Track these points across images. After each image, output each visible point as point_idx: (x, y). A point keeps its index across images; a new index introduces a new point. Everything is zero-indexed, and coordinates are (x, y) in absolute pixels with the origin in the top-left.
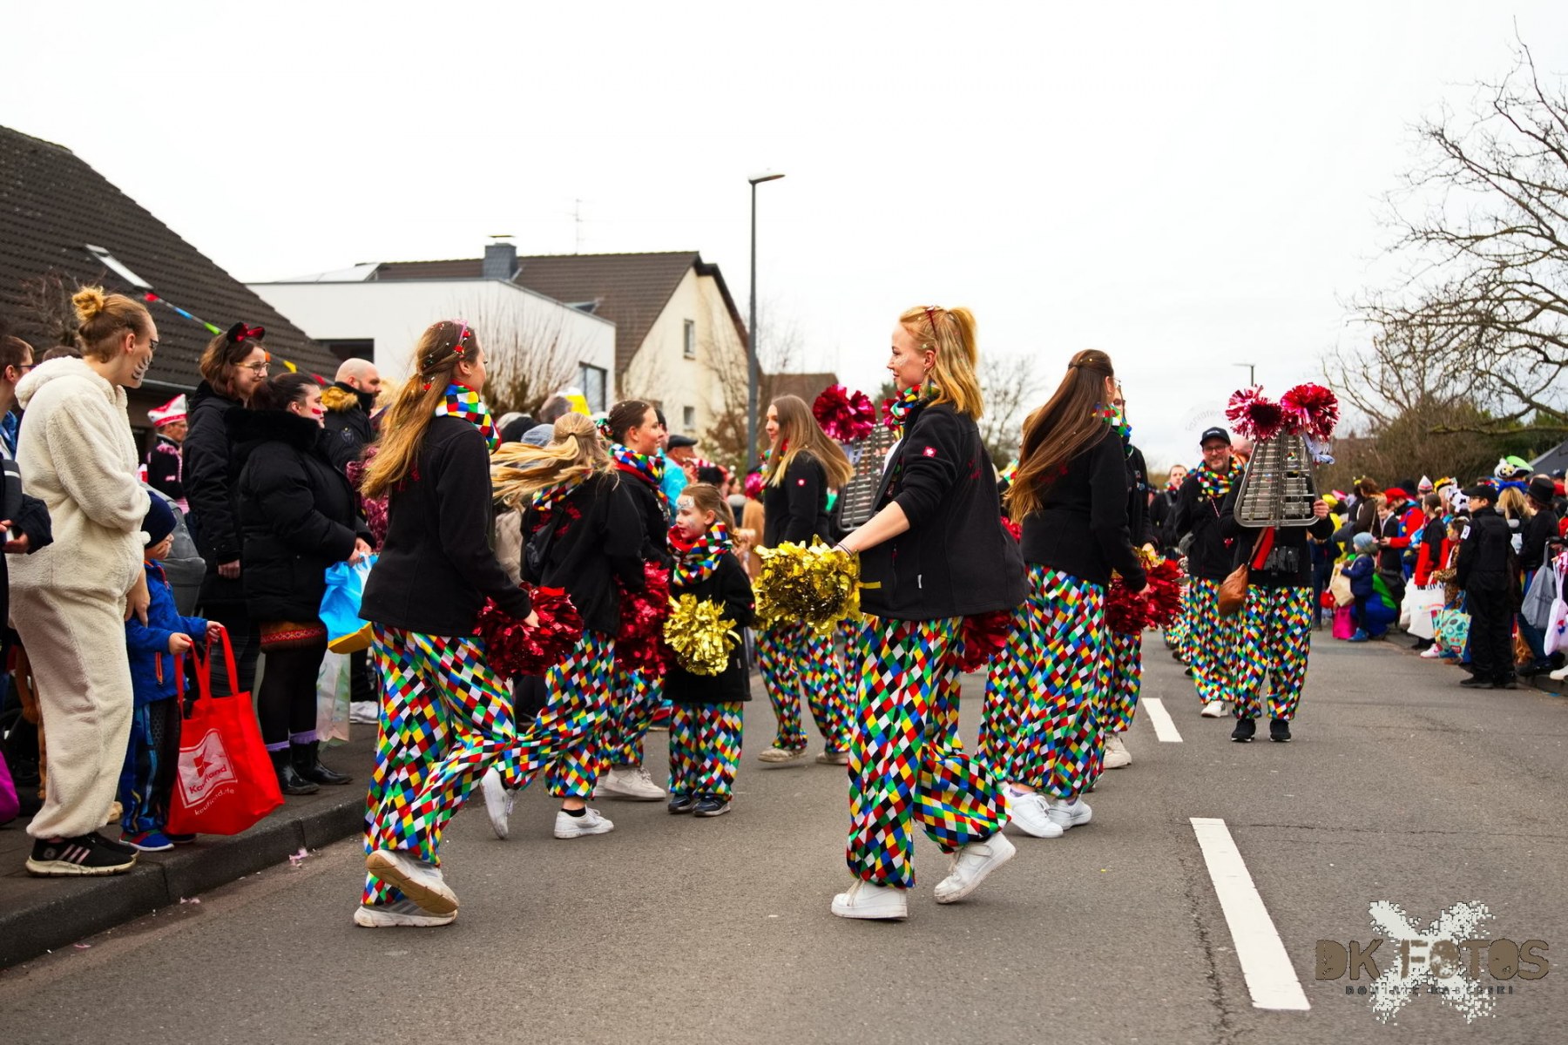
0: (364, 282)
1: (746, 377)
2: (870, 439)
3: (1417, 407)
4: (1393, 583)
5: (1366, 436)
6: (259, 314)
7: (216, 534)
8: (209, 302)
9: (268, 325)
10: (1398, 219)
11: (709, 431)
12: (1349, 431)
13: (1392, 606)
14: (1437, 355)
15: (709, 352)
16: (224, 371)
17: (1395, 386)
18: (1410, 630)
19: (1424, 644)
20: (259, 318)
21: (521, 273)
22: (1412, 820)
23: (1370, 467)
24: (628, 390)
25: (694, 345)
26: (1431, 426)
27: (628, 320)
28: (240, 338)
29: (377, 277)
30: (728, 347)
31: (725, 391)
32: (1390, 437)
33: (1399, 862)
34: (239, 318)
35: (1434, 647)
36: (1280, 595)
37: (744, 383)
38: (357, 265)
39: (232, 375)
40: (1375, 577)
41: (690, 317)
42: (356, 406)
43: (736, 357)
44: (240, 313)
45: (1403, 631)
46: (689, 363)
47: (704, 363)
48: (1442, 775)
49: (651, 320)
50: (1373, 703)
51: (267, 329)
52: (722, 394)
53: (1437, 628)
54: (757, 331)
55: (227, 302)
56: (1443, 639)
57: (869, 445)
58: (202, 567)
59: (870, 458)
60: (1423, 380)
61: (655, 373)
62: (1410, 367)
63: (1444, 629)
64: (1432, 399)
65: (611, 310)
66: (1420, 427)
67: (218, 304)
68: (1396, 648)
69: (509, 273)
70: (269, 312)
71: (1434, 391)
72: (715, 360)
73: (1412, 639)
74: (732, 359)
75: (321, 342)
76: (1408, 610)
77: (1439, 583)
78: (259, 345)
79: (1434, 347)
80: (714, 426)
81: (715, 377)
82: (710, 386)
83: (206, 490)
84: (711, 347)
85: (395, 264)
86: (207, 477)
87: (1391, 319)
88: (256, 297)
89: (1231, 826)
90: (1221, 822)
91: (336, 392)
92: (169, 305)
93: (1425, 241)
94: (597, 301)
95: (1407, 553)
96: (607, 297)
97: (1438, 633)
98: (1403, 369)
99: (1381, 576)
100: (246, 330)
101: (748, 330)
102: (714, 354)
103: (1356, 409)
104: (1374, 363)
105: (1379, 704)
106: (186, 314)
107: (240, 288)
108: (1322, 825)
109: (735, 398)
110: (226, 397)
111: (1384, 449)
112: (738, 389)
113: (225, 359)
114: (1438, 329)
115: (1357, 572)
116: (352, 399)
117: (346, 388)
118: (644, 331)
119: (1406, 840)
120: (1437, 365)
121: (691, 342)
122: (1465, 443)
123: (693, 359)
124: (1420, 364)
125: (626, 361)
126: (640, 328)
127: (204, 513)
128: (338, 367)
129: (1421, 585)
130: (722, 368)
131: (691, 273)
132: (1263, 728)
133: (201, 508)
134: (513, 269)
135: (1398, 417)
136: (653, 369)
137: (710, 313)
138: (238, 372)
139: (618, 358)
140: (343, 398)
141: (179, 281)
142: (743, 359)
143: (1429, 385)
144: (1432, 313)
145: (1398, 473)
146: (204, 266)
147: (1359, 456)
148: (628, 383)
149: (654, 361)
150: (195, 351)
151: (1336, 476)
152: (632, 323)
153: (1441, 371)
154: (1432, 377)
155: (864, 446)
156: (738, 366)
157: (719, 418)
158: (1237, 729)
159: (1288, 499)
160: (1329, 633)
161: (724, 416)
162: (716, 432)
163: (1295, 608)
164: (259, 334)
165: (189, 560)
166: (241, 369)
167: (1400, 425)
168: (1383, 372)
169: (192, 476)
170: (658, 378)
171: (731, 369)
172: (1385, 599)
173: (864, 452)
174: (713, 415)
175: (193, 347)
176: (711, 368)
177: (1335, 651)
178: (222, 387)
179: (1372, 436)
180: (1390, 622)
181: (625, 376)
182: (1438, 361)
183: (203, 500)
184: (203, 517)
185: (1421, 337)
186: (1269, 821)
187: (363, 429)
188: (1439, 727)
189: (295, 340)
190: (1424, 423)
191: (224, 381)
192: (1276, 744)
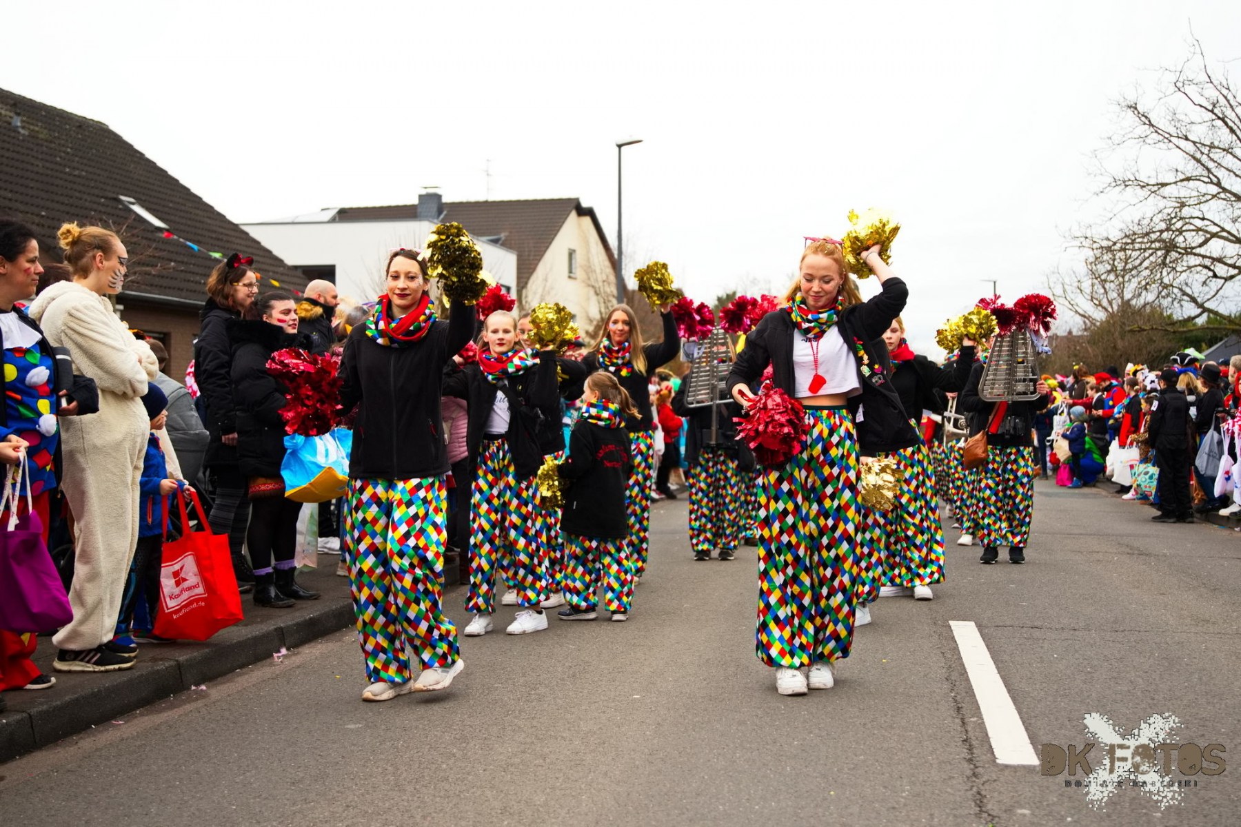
0: (329, 222)
1: (615, 292)
2: (710, 338)
3: (1118, 312)
4: (1101, 443)
5: (1080, 333)
6: (249, 247)
7: (222, 412)
8: (212, 238)
9: (258, 255)
10: (1103, 171)
11: (587, 333)
12: (1068, 330)
13: (1100, 461)
14: (1133, 272)
15: (587, 274)
16: (226, 290)
17: (1102, 296)
18: (1113, 479)
19: (1125, 489)
20: (250, 250)
21: (446, 215)
22: (1115, 622)
23: (1083, 357)
24: (526, 302)
25: (576, 268)
26: (1129, 326)
27: (526, 249)
28: (236, 265)
29: (337, 219)
30: (601, 270)
31: (599, 303)
32: (1098, 335)
33: (1106, 653)
34: (234, 250)
35: (1132, 491)
36: (1011, 454)
37: (614, 296)
38: (322, 210)
39: (232, 292)
40: (1087, 439)
41: (573, 247)
42: (322, 316)
43: (607, 277)
44: (235, 246)
45: (1109, 479)
46: (572, 282)
47: (583, 282)
48: (1138, 588)
49: (544, 249)
50: (1086, 534)
51: (255, 258)
52: (597, 305)
53: (1134, 478)
54: (623, 257)
55: (225, 238)
56: (1139, 486)
57: (709, 343)
58: (207, 436)
59: (710, 352)
60: (1122, 291)
61: (547, 289)
62: (1113, 281)
63: (1139, 479)
64: (1130, 306)
65: (513, 242)
66: (1121, 327)
67: (218, 239)
68: (1104, 493)
69: (437, 214)
70: (256, 246)
71: (1131, 299)
72: (592, 279)
73: (1115, 485)
74: (605, 278)
75: (296, 268)
76: (1112, 464)
77: (1135, 443)
78: (250, 270)
79: (1131, 267)
80: (591, 329)
81: (592, 292)
82: (588, 299)
83: (213, 379)
84: (589, 269)
85: (351, 209)
86: (215, 369)
87: (1098, 246)
88: (246, 234)
89: (980, 627)
90: (972, 623)
91: (306, 306)
92: (181, 240)
93: (1123, 187)
94: (503, 236)
95: (1111, 422)
96: (511, 232)
97: (1135, 481)
98: (1108, 284)
99: (1092, 438)
100: (240, 259)
101: (616, 256)
102: (590, 274)
103: (1072, 313)
104: (1085, 279)
105: (1091, 535)
106: (195, 247)
107: (235, 227)
108: (1049, 626)
109: (607, 307)
110: (228, 309)
111: (1094, 343)
112: (609, 301)
113: (226, 280)
114: (1134, 253)
115: (1073, 436)
116: (319, 310)
117: (314, 302)
118: (538, 258)
119: (1111, 637)
120: (1133, 280)
121: (574, 266)
122: (1154, 338)
123: (575, 279)
124: (1121, 279)
125: (525, 280)
126: (535, 255)
127: (212, 396)
128: (306, 286)
129: (1122, 445)
130: (596, 285)
131: (573, 214)
132: (1004, 554)
133: (209, 393)
134: (440, 212)
135: (1104, 319)
136: (545, 286)
137: (587, 243)
138: (236, 291)
139: (519, 278)
140: (312, 310)
141: (189, 222)
142: (612, 278)
143: (1127, 296)
144: (1129, 241)
145: (1104, 362)
146: (207, 211)
147: (1075, 349)
148: (526, 297)
149: (546, 280)
150: (201, 275)
151: (1058, 364)
152: (530, 251)
153: (1136, 285)
154: (1129, 289)
155: (706, 343)
156: (609, 284)
157: (595, 323)
158: (984, 555)
159: (1017, 381)
160: (1053, 481)
161: (598, 322)
162: (593, 333)
163: (1022, 463)
164: (250, 262)
165: (197, 432)
166: (239, 288)
167: (1105, 325)
168: (1093, 285)
169: (203, 368)
170: (549, 293)
171: (604, 286)
172: (1095, 456)
173: (706, 348)
174: (591, 321)
175: (200, 272)
176: (589, 286)
177: (1057, 495)
178: (224, 301)
179: (1085, 333)
180: (1099, 473)
181: (524, 292)
182: (1134, 277)
183: (210, 387)
184: (211, 399)
185: (1121, 260)
186: (1008, 623)
187: (327, 334)
188: (1136, 552)
189: (276, 266)
190: (1124, 323)
191: (226, 297)
192: (1013, 565)
